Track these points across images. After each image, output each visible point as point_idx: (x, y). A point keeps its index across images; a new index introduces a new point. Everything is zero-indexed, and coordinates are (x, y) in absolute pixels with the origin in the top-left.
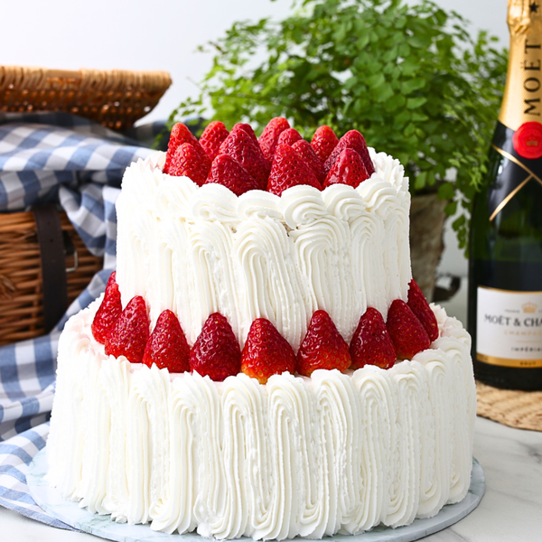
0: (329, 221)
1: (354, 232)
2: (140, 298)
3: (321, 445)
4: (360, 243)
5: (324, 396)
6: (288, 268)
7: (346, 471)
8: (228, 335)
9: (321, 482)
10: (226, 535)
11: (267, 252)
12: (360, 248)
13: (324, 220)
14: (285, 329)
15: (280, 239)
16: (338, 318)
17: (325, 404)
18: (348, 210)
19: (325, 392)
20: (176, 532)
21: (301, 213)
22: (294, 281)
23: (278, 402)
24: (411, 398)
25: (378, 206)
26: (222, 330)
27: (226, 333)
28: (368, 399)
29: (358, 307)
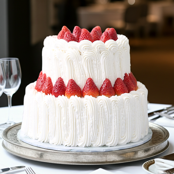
0: (92, 51)
1: (101, 55)
2: (45, 74)
3: (85, 118)
4: (103, 58)
5: (86, 103)
6: (80, 65)
7: (92, 126)
8: (62, 84)
9: (84, 129)
10: (56, 144)
11: (74, 59)
12: (103, 60)
13: (91, 50)
14: (79, 83)
15: (77, 55)
16: (96, 81)
17: (86, 105)
18: (99, 48)
19: (86, 102)
20: (43, 142)
21: (84, 48)
22: (82, 68)
23: (72, 103)
24: (116, 106)
25: (110, 48)
26: (60, 82)
27: (62, 83)
28: (100, 105)
29: (103, 78)
